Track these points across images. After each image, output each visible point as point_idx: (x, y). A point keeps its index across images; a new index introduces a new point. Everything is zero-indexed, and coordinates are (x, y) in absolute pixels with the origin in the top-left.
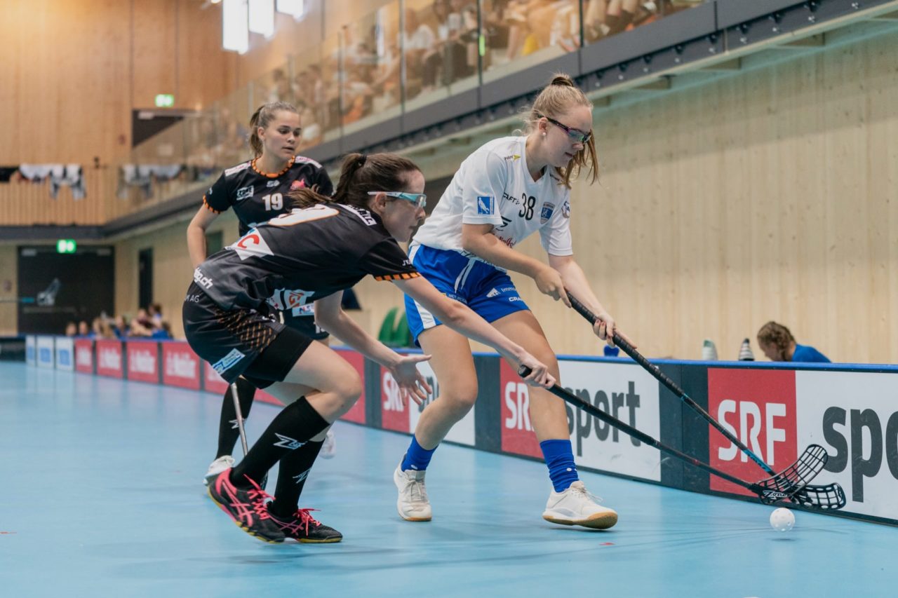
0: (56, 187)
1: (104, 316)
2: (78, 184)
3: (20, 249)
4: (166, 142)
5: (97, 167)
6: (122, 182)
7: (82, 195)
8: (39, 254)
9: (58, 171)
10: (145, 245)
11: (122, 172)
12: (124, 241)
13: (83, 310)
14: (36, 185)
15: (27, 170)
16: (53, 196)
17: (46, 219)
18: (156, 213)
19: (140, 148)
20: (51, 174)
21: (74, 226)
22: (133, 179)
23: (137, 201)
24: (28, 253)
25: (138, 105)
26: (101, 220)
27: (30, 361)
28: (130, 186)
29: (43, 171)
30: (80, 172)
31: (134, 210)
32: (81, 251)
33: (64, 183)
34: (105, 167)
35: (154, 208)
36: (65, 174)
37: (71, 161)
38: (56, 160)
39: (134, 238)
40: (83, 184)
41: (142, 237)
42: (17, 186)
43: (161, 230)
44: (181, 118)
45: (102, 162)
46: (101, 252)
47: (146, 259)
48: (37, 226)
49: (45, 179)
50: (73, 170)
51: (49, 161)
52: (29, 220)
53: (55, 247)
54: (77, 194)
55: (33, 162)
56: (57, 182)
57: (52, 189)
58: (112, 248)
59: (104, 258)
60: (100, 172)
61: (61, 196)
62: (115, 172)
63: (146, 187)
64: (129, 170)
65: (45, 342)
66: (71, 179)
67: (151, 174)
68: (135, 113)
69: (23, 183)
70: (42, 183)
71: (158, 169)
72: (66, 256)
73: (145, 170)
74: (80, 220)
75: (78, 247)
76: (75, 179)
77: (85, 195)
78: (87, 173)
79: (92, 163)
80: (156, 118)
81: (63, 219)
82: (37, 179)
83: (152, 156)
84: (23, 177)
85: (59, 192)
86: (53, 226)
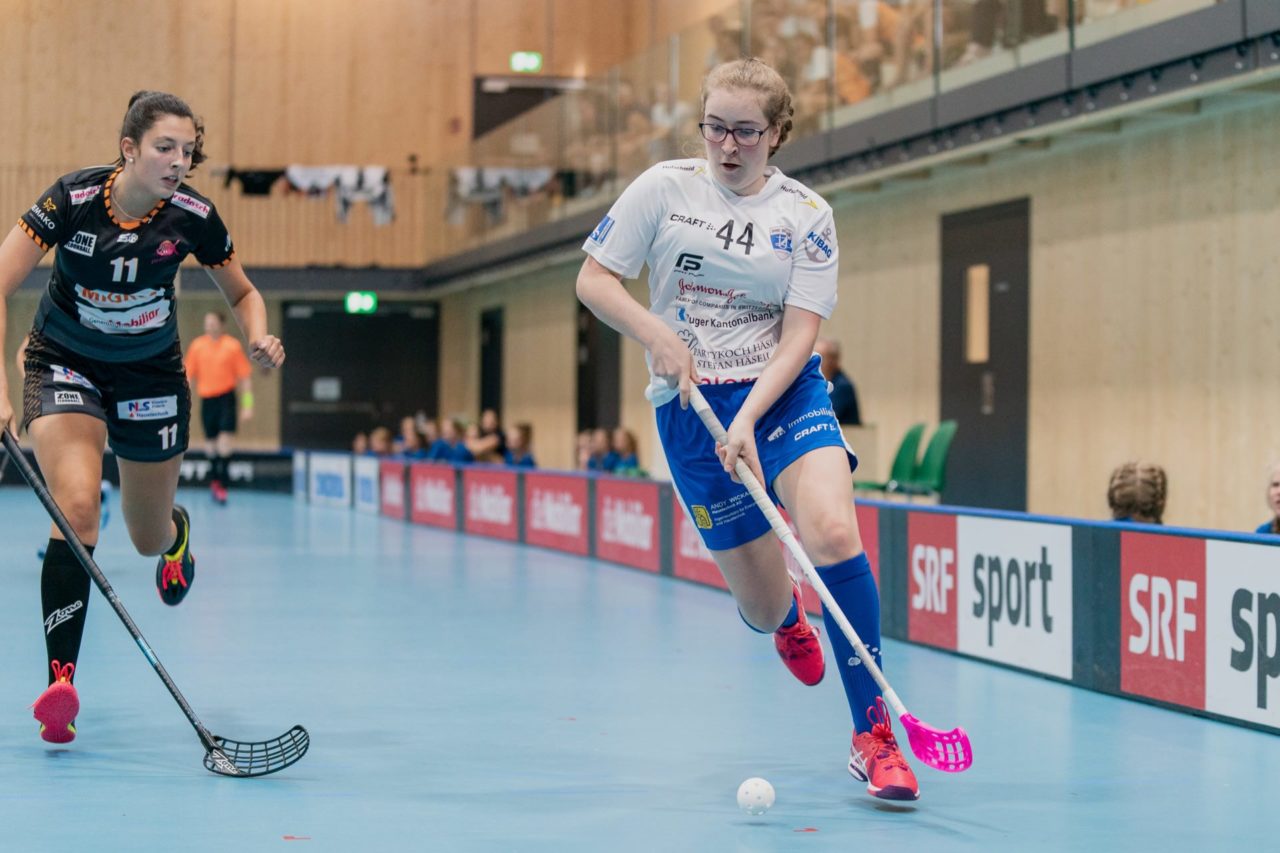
0: (346, 204)
2: (382, 199)
3: (286, 305)
4: (528, 130)
5: (414, 171)
6: (454, 197)
7: (388, 218)
8: (316, 315)
9: (349, 177)
10: (491, 302)
11: (454, 181)
12: (457, 295)
13: (388, 408)
14: (313, 201)
15: (299, 175)
16: (341, 219)
17: (329, 256)
18: (513, 249)
19: (486, 141)
20: (337, 182)
21: (374, 269)
22: (472, 192)
23: (478, 228)
24: (298, 312)
25: (483, 68)
26: (418, 258)
27: (299, 493)
28: (468, 204)
29: (324, 177)
30: (386, 179)
31: (474, 243)
32: (385, 310)
33: (358, 198)
34: (427, 171)
35: (507, 241)
36: (360, 183)
37: (371, 160)
38: (347, 160)
39: (472, 290)
40: (392, 199)
41: (487, 288)
42: (283, 202)
43: (518, 279)
44: (555, 93)
45: (421, 164)
46: (419, 313)
47: (492, 325)
48: (312, 269)
49: (328, 191)
50: (374, 176)
51: (333, 161)
52: (300, 258)
53: (342, 303)
54: (380, 217)
55: (308, 161)
56: (347, 195)
57: (339, 207)
58: (436, 306)
59: (422, 322)
60: (419, 179)
61: (353, 217)
62: (442, 181)
63: (494, 205)
64: (466, 176)
65: (325, 464)
66: (370, 191)
67: (503, 183)
68: (478, 81)
69: (293, 198)
70: (322, 198)
71: (513, 176)
72: (360, 317)
73: (492, 177)
74: (386, 258)
75: (380, 303)
76: (378, 190)
77: (394, 218)
78: (396, 179)
79: (405, 165)
80: (512, 91)
81: (357, 258)
82: (315, 191)
83: (503, 154)
84: (292, 188)
85: (351, 212)
86: (339, 269)
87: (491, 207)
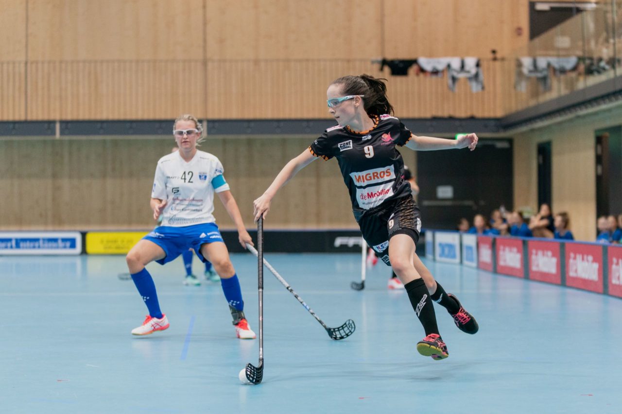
0: (454, 79)
1: (503, 209)
2: (476, 76)
4: (563, 34)
5: (495, 59)
6: (520, 74)
7: (480, 88)
9: (456, 63)
10: (544, 138)
11: (519, 65)
12: (523, 134)
13: (482, 203)
14: (434, 77)
15: (426, 63)
16: (451, 89)
17: (445, 113)
18: (555, 107)
19: (537, 41)
20: (449, 66)
21: (472, 118)
22: (530, 71)
23: (535, 94)
26: (499, 114)
27: (429, 256)
28: (528, 78)
29: (441, 64)
30: (478, 65)
31: (532, 103)
33: (461, 76)
34: (503, 59)
35: (552, 101)
36: (463, 66)
37: (468, 54)
38: (454, 55)
39: (533, 130)
40: (482, 77)
41: (540, 129)
42: (416, 78)
43: (560, 123)
44: (579, 11)
45: (499, 55)
46: (499, 145)
47: (545, 152)
48: (435, 119)
49: (443, 71)
50: (470, 62)
51: (446, 55)
52: (428, 115)
54: (475, 87)
55: (431, 55)
56: (455, 74)
57: (450, 82)
58: (510, 141)
59: (502, 150)
60: (498, 64)
61: (459, 88)
62: (513, 65)
63: (544, 79)
64: (527, 62)
65: (444, 238)
66: (468, 72)
67: (549, 65)
68: (532, 5)
69: (422, 75)
70: (440, 75)
71: (555, 62)
73: (542, 63)
74: (479, 114)
76: (473, 71)
77: (483, 88)
78: (484, 64)
79: (491, 56)
80: (553, 10)
81: (462, 112)
82: (435, 72)
83: (549, 48)
84: (422, 70)
85: (457, 84)
86: (451, 118)
87: (542, 81)
